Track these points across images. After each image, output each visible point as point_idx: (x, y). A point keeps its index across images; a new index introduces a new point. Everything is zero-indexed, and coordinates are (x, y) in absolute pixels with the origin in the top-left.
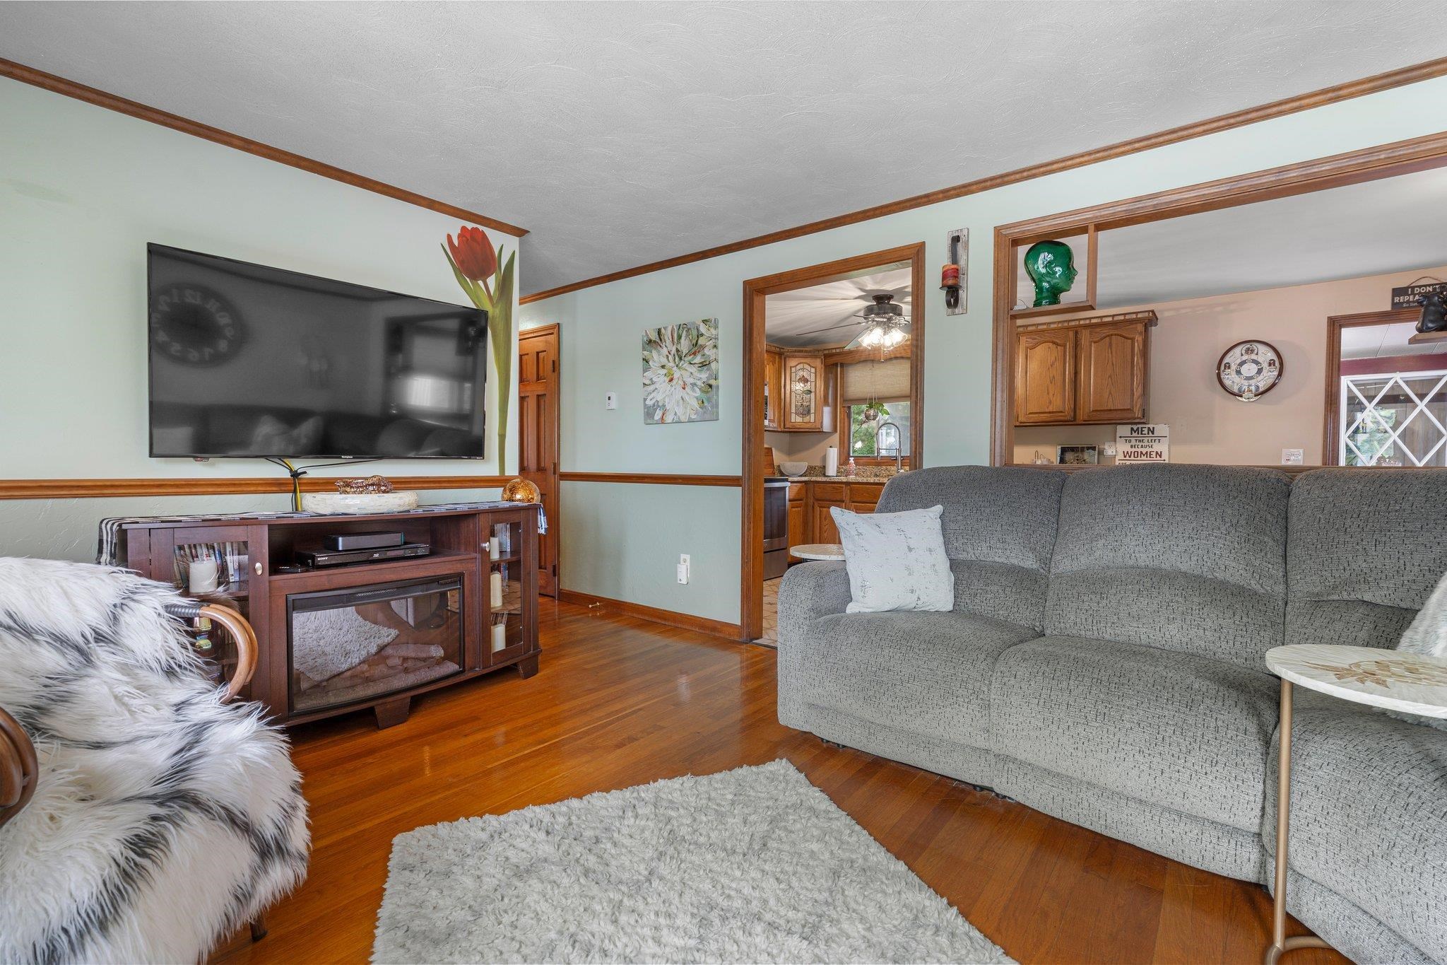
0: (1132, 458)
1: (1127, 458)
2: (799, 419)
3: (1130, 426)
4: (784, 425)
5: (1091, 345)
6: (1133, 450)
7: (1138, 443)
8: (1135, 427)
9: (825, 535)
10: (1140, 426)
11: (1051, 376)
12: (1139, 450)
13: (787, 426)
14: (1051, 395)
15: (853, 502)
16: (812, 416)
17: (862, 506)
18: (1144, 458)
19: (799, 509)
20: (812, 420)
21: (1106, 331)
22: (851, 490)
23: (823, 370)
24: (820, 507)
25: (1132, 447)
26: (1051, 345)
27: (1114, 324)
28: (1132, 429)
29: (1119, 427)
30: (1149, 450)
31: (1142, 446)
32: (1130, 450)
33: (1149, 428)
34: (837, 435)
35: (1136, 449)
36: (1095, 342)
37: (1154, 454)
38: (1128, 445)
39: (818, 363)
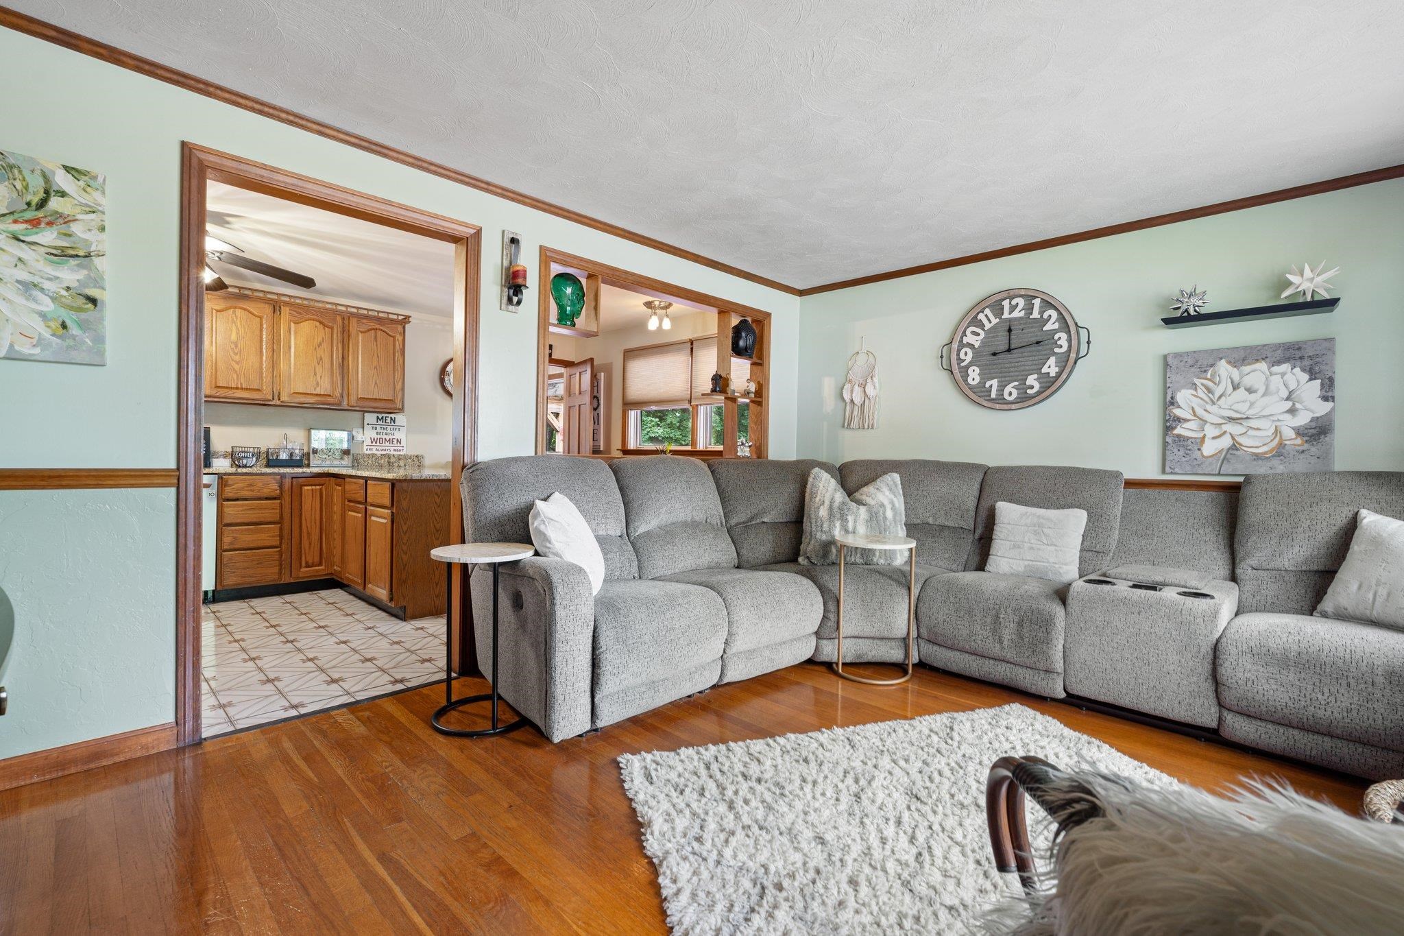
0: (378, 444)
1: (374, 444)
3: (376, 415)
5: (358, 334)
6: (379, 436)
7: (382, 431)
8: (380, 416)
10: (384, 415)
11: (319, 356)
12: (384, 437)
14: (318, 376)
18: (387, 444)
21: (373, 325)
25: (377, 433)
26: (318, 324)
27: (378, 320)
28: (378, 417)
29: (367, 415)
30: (391, 437)
31: (386, 434)
32: (376, 436)
33: (391, 418)
35: (381, 436)
36: (361, 332)
37: (395, 441)
38: (375, 432)
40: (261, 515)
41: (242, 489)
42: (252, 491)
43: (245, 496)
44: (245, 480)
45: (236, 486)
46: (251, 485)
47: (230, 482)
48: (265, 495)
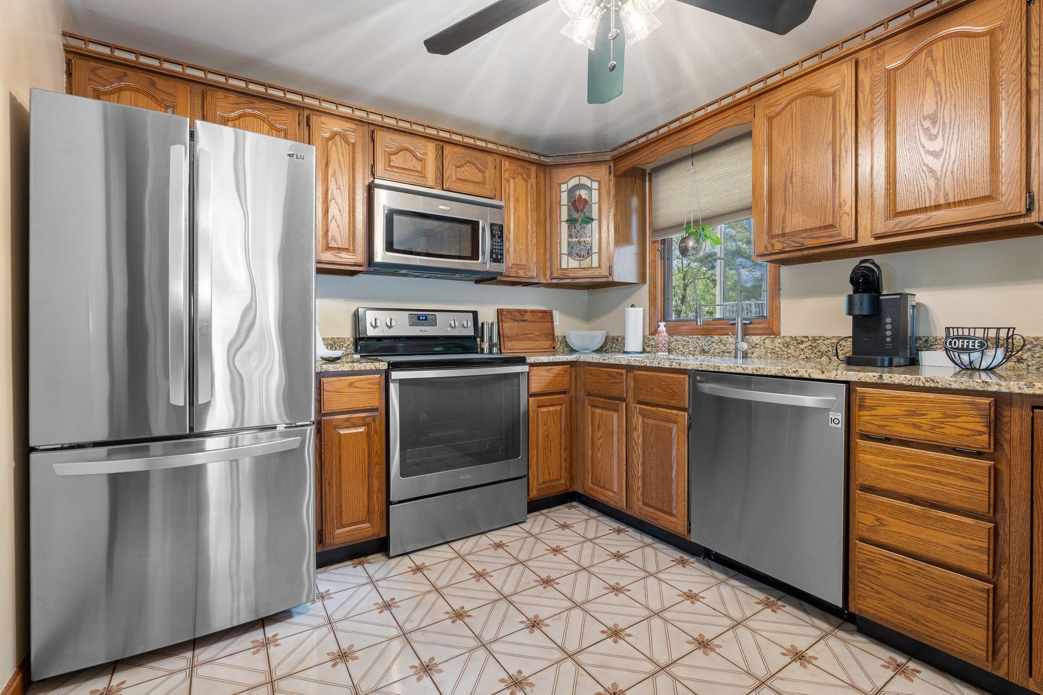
2: (574, 264)
4: (551, 273)
9: (599, 454)
13: (555, 275)
15: (640, 403)
16: (595, 257)
17: (652, 412)
19: (558, 408)
20: (595, 264)
22: (635, 380)
23: (612, 184)
24: (592, 406)
34: (646, 288)
39: (602, 171)
40: (940, 487)
41: (893, 418)
42: (917, 426)
43: (903, 437)
44: (900, 399)
45: (881, 411)
46: (913, 413)
47: (868, 402)
48: (950, 442)
